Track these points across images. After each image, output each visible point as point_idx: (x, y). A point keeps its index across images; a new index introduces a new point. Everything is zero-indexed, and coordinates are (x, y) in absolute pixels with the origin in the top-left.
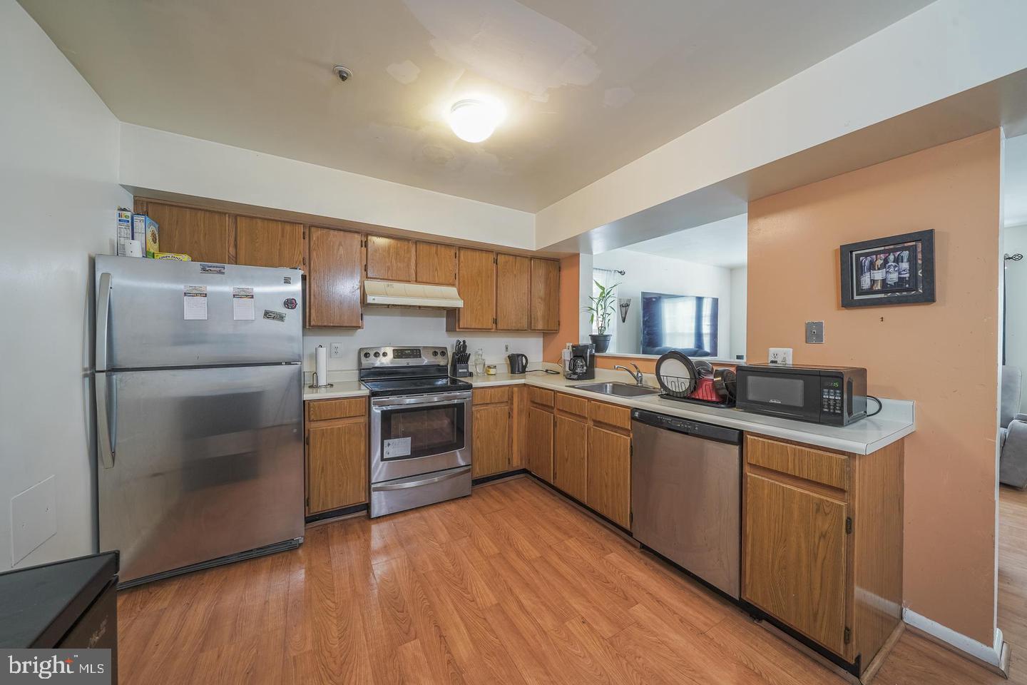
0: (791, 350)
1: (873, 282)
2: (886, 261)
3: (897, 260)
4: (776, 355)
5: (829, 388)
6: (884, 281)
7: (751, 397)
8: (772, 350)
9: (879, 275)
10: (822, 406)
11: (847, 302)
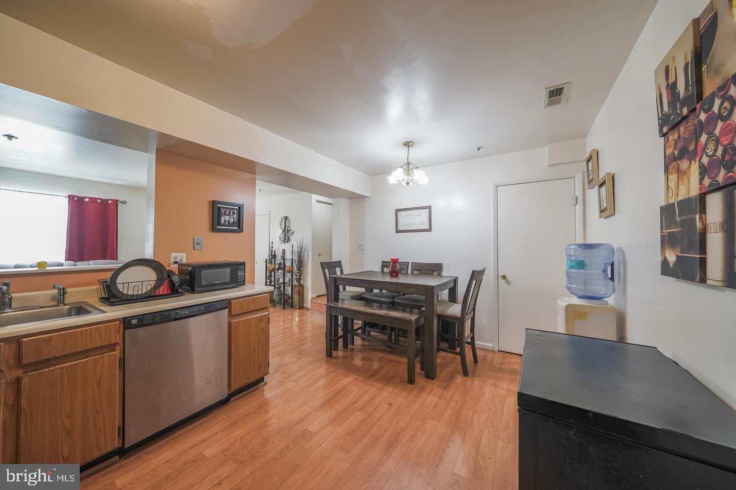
0: (185, 254)
1: (225, 221)
2: (230, 213)
3: (233, 213)
4: (175, 258)
5: (240, 270)
6: (229, 221)
7: (204, 283)
8: (173, 255)
9: (227, 218)
10: (238, 279)
11: (213, 229)
